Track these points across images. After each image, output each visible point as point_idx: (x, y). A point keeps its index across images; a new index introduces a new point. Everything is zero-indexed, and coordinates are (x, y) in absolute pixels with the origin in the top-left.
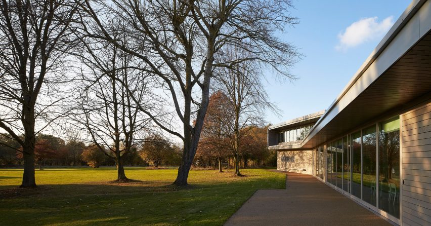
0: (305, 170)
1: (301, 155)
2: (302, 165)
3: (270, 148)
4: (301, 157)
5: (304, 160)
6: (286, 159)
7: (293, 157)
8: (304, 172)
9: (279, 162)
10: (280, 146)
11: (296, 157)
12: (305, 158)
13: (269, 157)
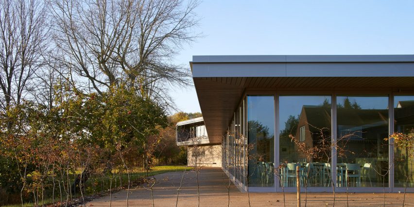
0: (215, 163)
1: (211, 150)
2: (211, 160)
3: (179, 144)
4: (211, 153)
5: (213, 155)
6: (196, 155)
7: (204, 152)
8: (214, 166)
9: (190, 158)
10: (190, 142)
11: (207, 152)
12: (214, 153)
13: (180, 154)
